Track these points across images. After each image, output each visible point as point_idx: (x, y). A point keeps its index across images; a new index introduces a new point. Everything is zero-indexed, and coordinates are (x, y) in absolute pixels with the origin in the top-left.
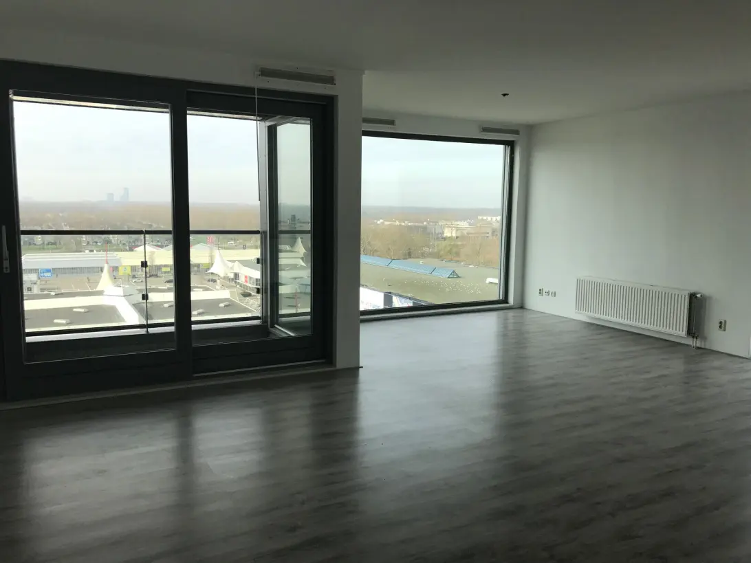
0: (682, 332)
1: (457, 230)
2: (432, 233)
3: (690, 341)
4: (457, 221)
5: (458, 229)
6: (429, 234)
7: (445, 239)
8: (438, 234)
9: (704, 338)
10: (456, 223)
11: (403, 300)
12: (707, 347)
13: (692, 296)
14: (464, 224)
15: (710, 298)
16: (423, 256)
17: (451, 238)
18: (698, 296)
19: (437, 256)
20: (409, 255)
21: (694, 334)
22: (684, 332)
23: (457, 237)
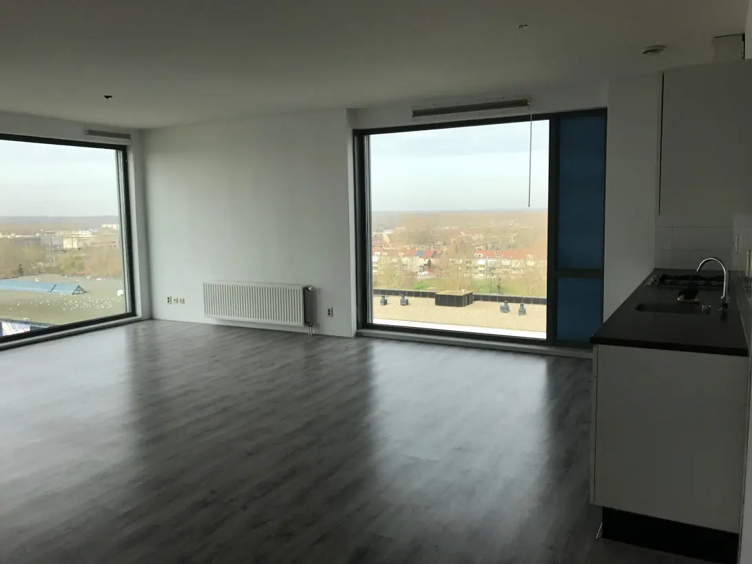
0: (300, 323)
1: (78, 241)
2: (48, 246)
3: (307, 330)
4: (77, 230)
5: (79, 239)
6: (45, 246)
7: (65, 251)
8: (56, 246)
9: (318, 326)
10: (76, 233)
11: (17, 325)
12: (321, 333)
13: (305, 289)
14: (85, 234)
15: (319, 290)
16: (39, 272)
17: (72, 250)
18: (310, 289)
19: (57, 270)
20: (21, 272)
21: (310, 323)
22: (302, 322)
23: (79, 249)
